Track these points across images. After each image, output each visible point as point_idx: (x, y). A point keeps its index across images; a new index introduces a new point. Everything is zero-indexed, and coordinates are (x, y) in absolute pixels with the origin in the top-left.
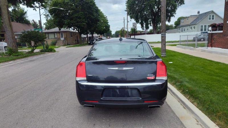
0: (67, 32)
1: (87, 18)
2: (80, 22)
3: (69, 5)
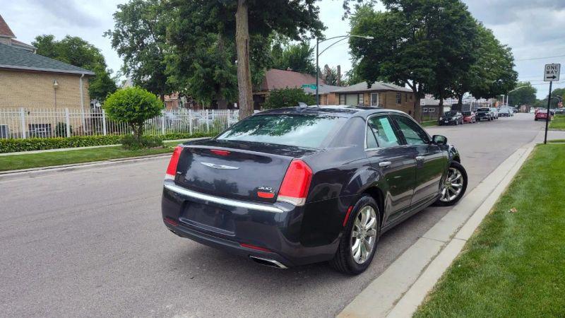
0: (387, 93)
1: (439, 57)
2: (417, 66)
3: (396, 26)
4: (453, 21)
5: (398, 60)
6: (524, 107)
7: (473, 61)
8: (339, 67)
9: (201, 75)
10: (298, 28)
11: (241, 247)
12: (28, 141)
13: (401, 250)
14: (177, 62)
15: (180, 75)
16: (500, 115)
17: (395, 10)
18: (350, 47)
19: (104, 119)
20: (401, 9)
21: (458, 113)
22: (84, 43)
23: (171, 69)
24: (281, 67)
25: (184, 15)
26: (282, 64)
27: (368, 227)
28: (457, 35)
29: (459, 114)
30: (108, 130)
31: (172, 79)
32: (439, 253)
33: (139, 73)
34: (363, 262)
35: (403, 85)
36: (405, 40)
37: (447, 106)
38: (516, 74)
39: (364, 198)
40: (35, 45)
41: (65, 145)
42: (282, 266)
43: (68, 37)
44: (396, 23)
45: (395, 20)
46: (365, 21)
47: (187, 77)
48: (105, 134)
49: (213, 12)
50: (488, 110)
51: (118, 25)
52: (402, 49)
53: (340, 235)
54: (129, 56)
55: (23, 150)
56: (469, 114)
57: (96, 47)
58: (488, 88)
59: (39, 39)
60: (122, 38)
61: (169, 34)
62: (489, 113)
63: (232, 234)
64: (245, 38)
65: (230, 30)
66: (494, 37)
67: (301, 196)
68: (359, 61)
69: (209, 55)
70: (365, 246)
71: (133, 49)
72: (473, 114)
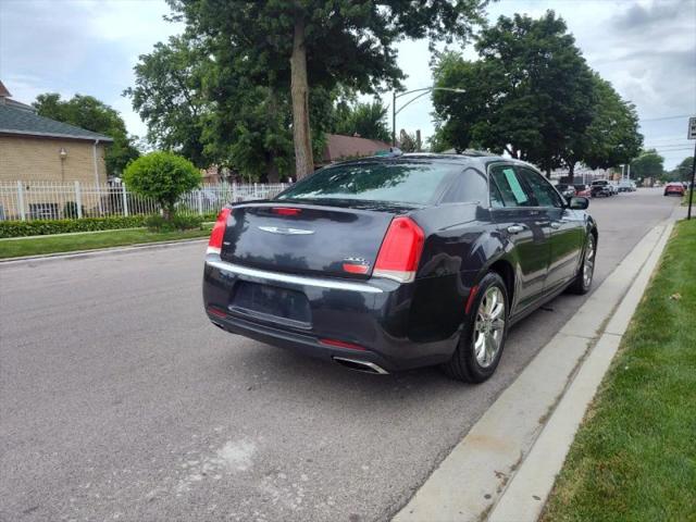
1: (547, 115)
2: (520, 127)
3: (492, 77)
4: (565, 70)
5: (495, 120)
6: (648, 181)
7: (589, 120)
8: (418, 132)
9: (248, 141)
10: (371, 78)
11: (321, 344)
12: (28, 224)
13: (535, 349)
14: (217, 123)
15: (221, 141)
16: (620, 190)
17: (492, 57)
18: (434, 104)
19: (125, 196)
20: (498, 56)
21: (570, 187)
22: (98, 104)
23: (209, 133)
24: (347, 132)
25: (223, 62)
26: (347, 128)
27: (493, 316)
28: (570, 88)
29: (571, 189)
30: (130, 210)
31: (209, 148)
32: (586, 352)
33: (168, 141)
34: (487, 365)
35: (501, 153)
36: (503, 95)
37: (554, 179)
38: (641, 137)
39: (489, 276)
40: (37, 106)
41: (76, 228)
42: (381, 371)
43: (77, 96)
44: (492, 73)
45: (491, 69)
46: (454, 71)
47: (229, 144)
48: (126, 215)
49: (262, 57)
50: (606, 183)
51: (139, 82)
52: (499, 106)
53: (461, 327)
54: (155, 121)
55: (23, 235)
56: (583, 188)
57: (113, 108)
58: (606, 154)
59: (41, 98)
60: (146, 98)
61: (205, 86)
62: (608, 186)
63: (306, 325)
64: (303, 89)
65: (283, 80)
66: (613, 91)
67: (410, 269)
68: (444, 123)
69: (257, 115)
70: (489, 343)
71: (160, 110)
72: (588, 188)
